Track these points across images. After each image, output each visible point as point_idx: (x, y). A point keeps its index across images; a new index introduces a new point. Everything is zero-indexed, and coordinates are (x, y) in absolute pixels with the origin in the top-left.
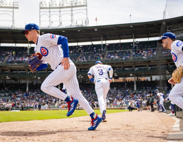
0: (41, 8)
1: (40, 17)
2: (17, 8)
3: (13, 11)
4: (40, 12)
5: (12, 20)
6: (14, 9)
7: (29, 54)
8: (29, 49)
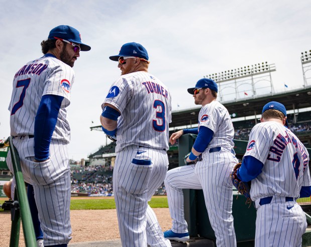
0: (303, 63)
1: (304, 74)
2: (274, 70)
3: (270, 75)
4: (303, 68)
5: (270, 85)
6: (271, 73)
7: (297, 121)
8: (296, 115)
